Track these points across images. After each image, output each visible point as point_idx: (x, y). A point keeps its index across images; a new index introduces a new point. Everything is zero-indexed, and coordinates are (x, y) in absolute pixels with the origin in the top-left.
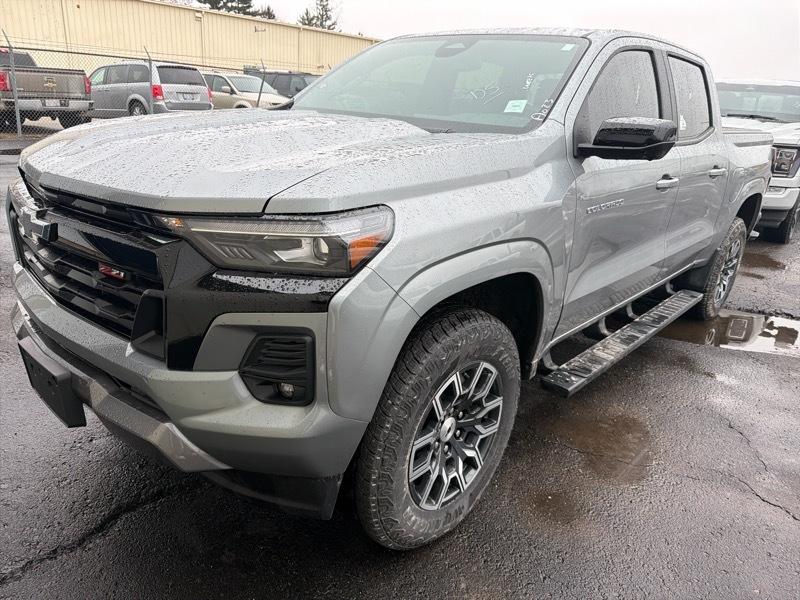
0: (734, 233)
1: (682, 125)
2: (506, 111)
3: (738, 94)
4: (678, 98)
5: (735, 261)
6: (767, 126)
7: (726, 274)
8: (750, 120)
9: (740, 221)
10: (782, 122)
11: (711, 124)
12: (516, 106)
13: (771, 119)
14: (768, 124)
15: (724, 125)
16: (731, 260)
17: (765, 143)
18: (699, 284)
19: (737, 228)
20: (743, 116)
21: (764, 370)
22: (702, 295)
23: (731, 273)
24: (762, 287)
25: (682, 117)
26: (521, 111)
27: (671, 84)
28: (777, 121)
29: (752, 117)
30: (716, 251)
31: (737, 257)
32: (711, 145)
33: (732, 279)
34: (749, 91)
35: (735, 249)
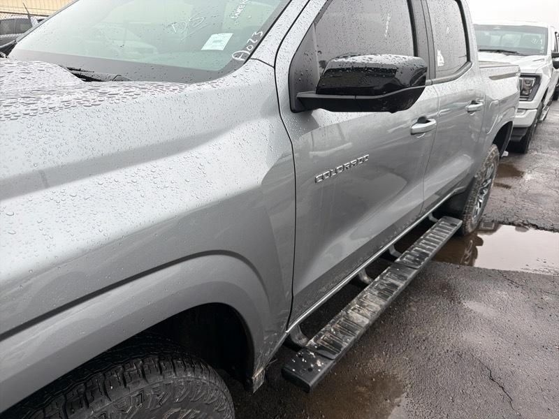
0: (489, 159)
1: (440, 60)
2: (205, 48)
3: (487, 33)
4: (434, 32)
5: (489, 181)
6: (511, 59)
7: (482, 193)
8: (497, 54)
9: (495, 147)
10: (522, 55)
11: (469, 60)
12: (217, 42)
13: (513, 53)
14: (511, 57)
15: (480, 60)
16: (486, 181)
17: (513, 75)
18: (458, 208)
19: (492, 154)
20: (491, 51)
21: (519, 295)
22: (461, 221)
23: (485, 192)
24: (509, 197)
25: (439, 53)
26: (222, 48)
27: (427, 15)
28: (518, 54)
29: (499, 51)
30: (474, 178)
31: (491, 177)
32: (468, 81)
33: (487, 197)
34: (496, 30)
35: (489, 171)
